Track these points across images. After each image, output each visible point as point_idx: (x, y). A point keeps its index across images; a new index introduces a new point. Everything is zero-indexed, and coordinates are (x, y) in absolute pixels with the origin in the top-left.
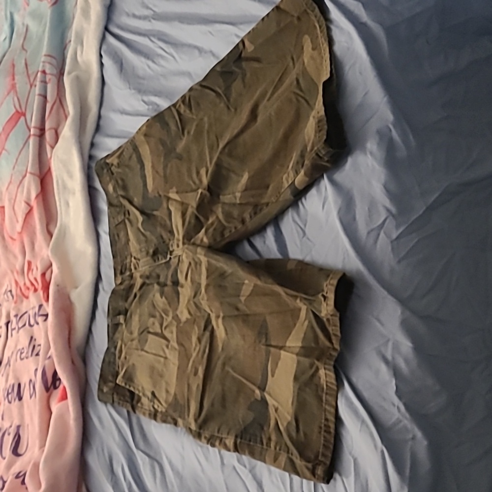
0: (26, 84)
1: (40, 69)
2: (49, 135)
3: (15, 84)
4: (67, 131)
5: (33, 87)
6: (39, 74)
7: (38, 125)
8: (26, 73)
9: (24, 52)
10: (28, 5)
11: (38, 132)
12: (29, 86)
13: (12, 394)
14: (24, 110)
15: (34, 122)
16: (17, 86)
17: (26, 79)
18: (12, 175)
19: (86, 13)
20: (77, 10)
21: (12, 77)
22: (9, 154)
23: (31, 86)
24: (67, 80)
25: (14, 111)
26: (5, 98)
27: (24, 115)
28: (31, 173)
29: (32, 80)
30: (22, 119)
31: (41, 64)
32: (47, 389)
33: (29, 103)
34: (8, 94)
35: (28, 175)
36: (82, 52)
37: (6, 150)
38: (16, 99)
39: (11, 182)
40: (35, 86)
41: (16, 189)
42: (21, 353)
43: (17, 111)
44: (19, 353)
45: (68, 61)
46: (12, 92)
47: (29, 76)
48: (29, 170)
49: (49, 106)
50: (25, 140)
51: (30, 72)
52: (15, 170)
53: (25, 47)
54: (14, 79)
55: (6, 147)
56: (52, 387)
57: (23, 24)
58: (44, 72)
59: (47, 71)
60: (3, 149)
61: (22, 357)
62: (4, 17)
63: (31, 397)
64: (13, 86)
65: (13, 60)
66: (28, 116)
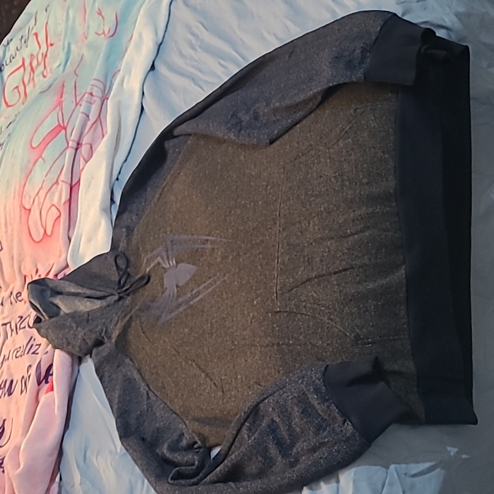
0: (73, 102)
1: (89, 91)
2: (84, 149)
3: (62, 101)
4: (103, 147)
5: (78, 106)
6: (87, 95)
7: (77, 140)
8: (74, 93)
9: (76, 76)
10: (86, 38)
11: (75, 145)
12: (74, 105)
13: (4, 389)
14: (65, 125)
15: (74, 136)
16: (64, 103)
17: (73, 99)
18: (44, 181)
19: (138, 46)
20: (130, 43)
21: (60, 95)
22: (44, 162)
23: (76, 105)
24: (110, 103)
25: (57, 124)
26: (50, 113)
27: (65, 129)
28: (63, 181)
29: (78, 99)
30: (63, 131)
31: (90, 87)
32: (39, 383)
33: (71, 119)
34: (54, 109)
35: (60, 183)
36: (129, 81)
37: (43, 159)
38: (60, 114)
39: (42, 187)
40: (81, 105)
41: (45, 194)
42: (17, 352)
43: (59, 125)
44: (16, 351)
45: (114, 87)
46: (58, 108)
47: (76, 97)
48: (61, 177)
49: (89, 124)
50: (62, 150)
51: (77, 93)
52: (48, 176)
53: (77, 72)
54: (61, 97)
55: (43, 156)
56: (44, 381)
57: (79, 54)
58: (91, 94)
59: (94, 93)
60: (41, 156)
61: (17, 356)
62: (61, 47)
63: (22, 392)
64: (60, 104)
65: (64, 82)
66: (69, 130)
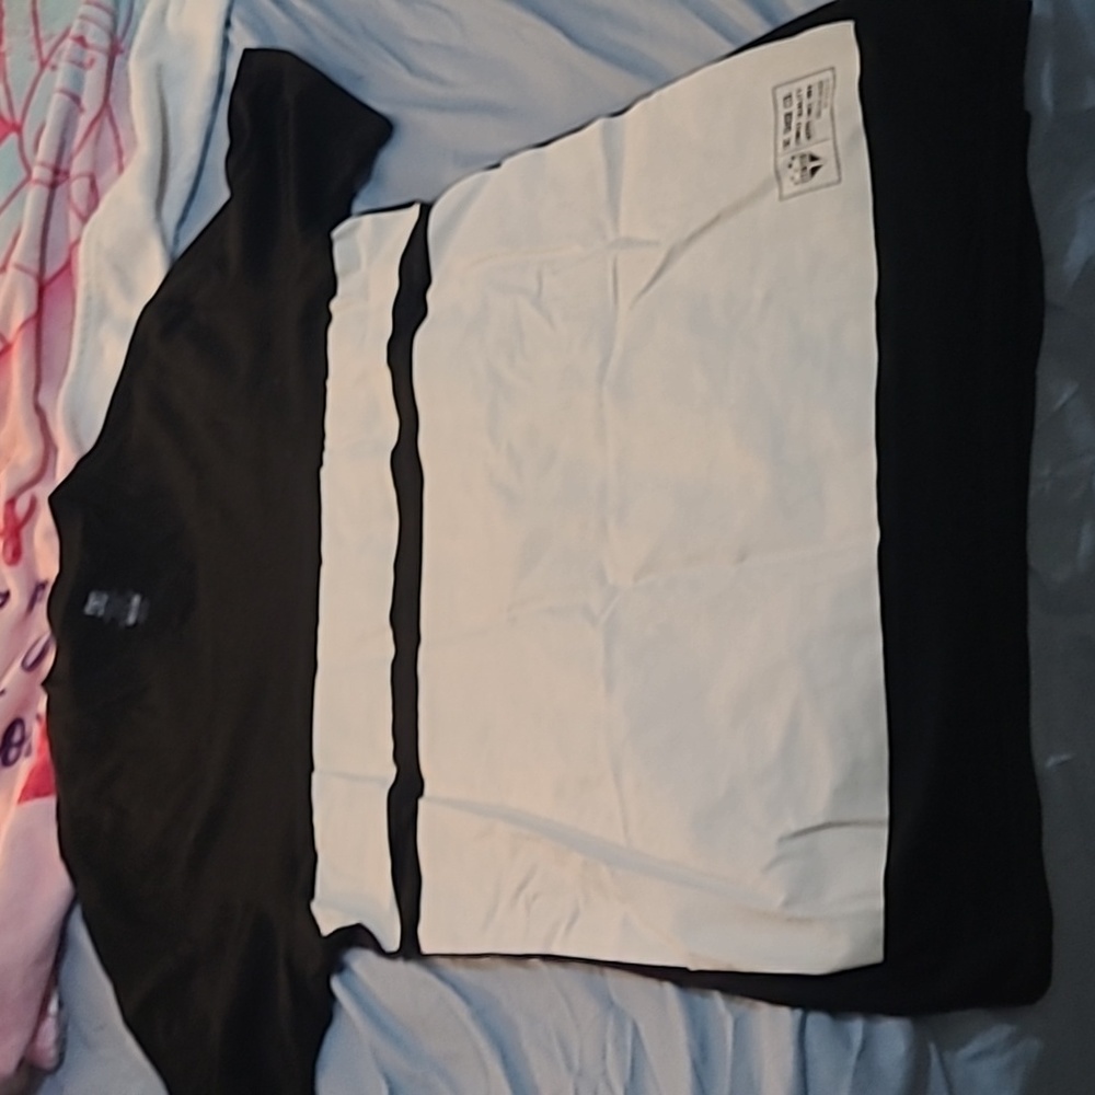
0: (31, 58)
1: (73, 32)
2: (77, 188)
5: (47, 71)
6: (68, 41)
7: (51, 160)
8: (32, 33)
11: (47, 175)
12: (36, 65)
14: (18, 117)
15: (45, 151)
17: (32, 47)
23: (43, 64)
27: (18, 129)
28: (19, 267)
29: (46, 49)
30: (12, 138)
31: (76, 23)
33: (33, 104)
35: (11, 270)
38: (1, 89)
40: (54, 68)
43: (2, 118)
47: (39, 43)
48: (15, 257)
49: (83, 122)
50: (14, 187)
51: (42, 34)
58: (81, 40)
59: (89, 40)
66: (29, 135)
